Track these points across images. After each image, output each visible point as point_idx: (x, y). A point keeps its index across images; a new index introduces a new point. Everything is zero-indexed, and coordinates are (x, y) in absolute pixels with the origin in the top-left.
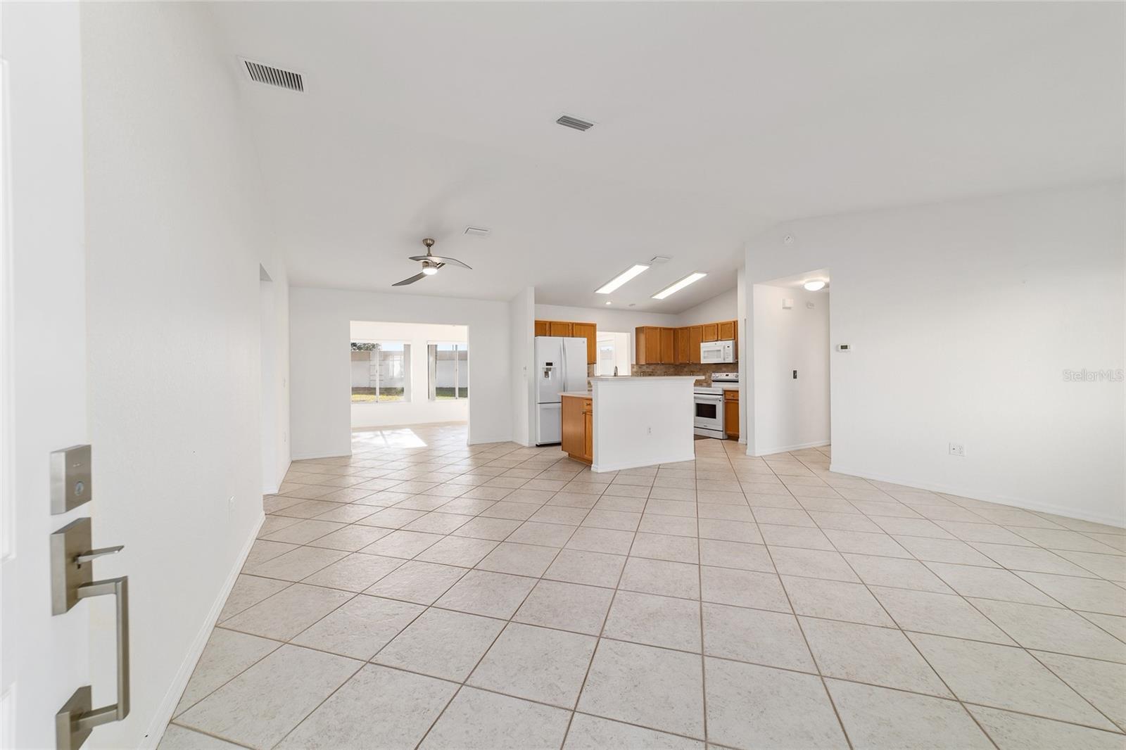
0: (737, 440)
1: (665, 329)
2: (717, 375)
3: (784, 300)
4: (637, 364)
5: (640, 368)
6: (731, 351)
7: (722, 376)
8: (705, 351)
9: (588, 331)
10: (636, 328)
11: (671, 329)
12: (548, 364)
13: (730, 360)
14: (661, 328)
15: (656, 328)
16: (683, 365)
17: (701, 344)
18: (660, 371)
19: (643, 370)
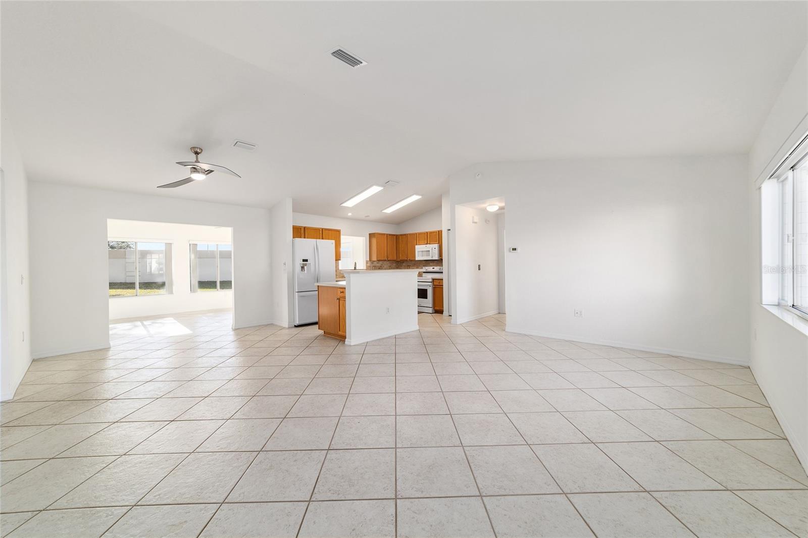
0: (442, 314)
1: (390, 235)
2: (427, 268)
3: (473, 217)
4: (370, 260)
5: (372, 263)
6: (436, 251)
7: (430, 269)
8: (418, 252)
9: (335, 235)
10: (370, 234)
11: (394, 235)
12: (304, 260)
13: (436, 257)
14: (387, 234)
15: (384, 234)
16: (403, 261)
17: (416, 246)
18: (386, 265)
19: (374, 265)
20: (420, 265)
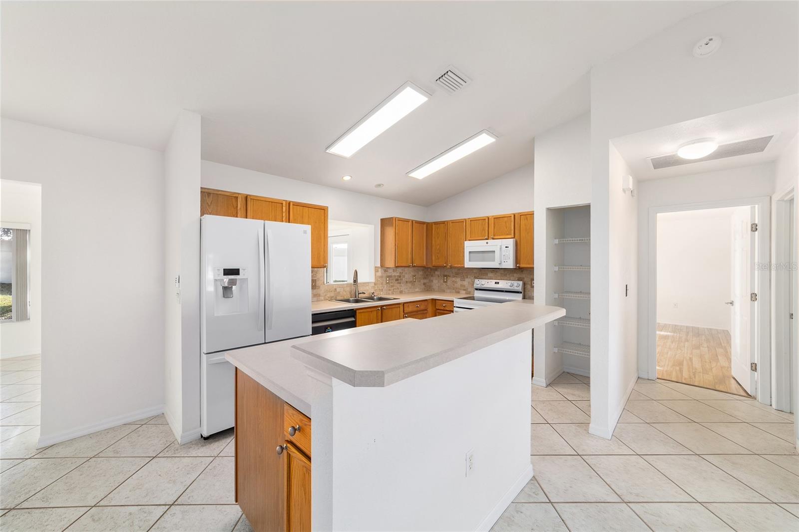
1: (417, 222)
2: (483, 282)
4: (382, 266)
5: (385, 271)
6: (511, 252)
7: (490, 284)
8: (470, 253)
10: (381, 219)
11: (423, 223)
12: (227, 272)
13: (510, 264)
15: (407, 221)
16: (436, 268)
17: (465, 242)
18: (408, 274)
19: (389, 274)
20: (469, 276)
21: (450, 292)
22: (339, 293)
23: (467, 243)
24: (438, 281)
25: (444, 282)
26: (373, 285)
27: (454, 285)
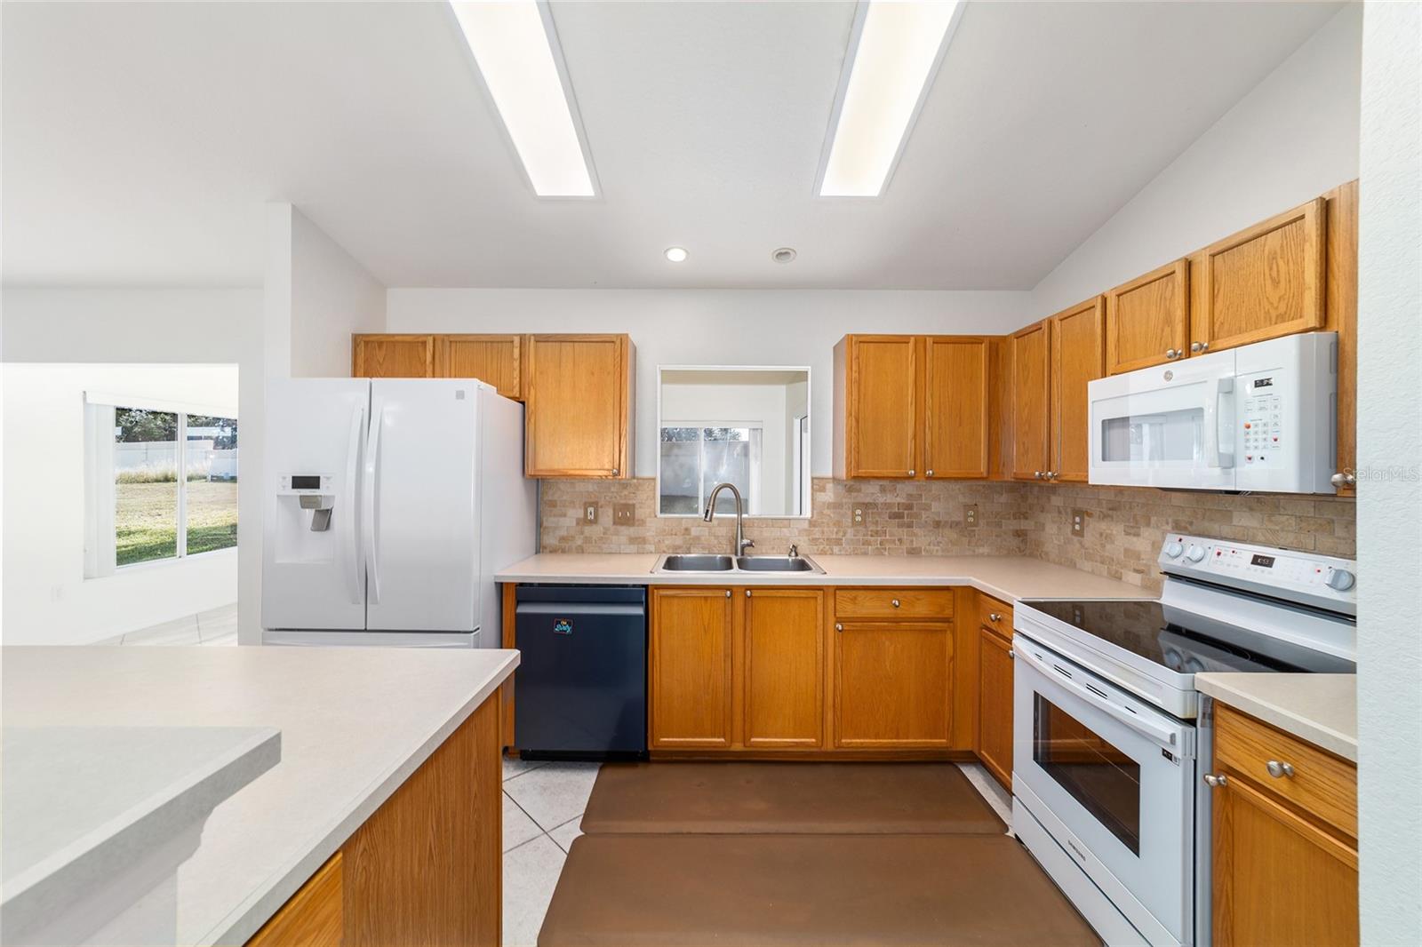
1: (949, 339)
4: (835, 477)
11: (977, 341)
12: (299, 484)
14: (928, 338)
18: (942, 503)
19: (862, 498)
20: (1154, 519)
21: (1093, 572)
22: (698, 538)
23: (1096, 389)
24: (1059, 529)
25: (1074, 532)
26: (806, 525)
27: (1103, 546)
